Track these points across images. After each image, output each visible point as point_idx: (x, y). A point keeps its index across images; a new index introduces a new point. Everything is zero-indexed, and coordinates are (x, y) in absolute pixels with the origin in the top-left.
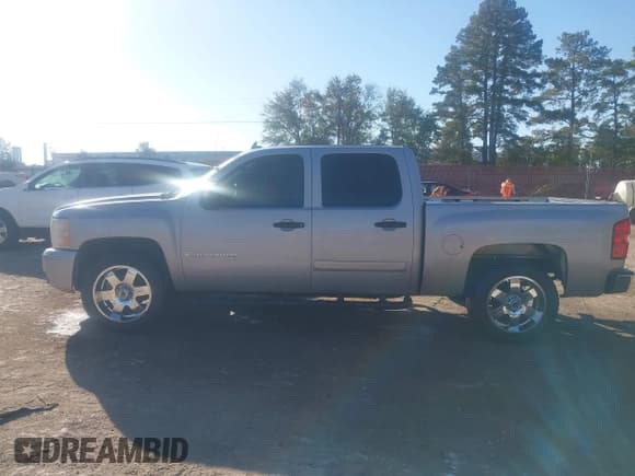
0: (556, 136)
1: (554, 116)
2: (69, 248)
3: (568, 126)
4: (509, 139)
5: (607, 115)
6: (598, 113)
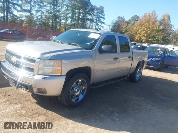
0: (26, 17)
1: (26, 11)
2: (60, 75)
3: (29, 15)
4: (12, 15)
5: (39, 14)
6: (36, 13)
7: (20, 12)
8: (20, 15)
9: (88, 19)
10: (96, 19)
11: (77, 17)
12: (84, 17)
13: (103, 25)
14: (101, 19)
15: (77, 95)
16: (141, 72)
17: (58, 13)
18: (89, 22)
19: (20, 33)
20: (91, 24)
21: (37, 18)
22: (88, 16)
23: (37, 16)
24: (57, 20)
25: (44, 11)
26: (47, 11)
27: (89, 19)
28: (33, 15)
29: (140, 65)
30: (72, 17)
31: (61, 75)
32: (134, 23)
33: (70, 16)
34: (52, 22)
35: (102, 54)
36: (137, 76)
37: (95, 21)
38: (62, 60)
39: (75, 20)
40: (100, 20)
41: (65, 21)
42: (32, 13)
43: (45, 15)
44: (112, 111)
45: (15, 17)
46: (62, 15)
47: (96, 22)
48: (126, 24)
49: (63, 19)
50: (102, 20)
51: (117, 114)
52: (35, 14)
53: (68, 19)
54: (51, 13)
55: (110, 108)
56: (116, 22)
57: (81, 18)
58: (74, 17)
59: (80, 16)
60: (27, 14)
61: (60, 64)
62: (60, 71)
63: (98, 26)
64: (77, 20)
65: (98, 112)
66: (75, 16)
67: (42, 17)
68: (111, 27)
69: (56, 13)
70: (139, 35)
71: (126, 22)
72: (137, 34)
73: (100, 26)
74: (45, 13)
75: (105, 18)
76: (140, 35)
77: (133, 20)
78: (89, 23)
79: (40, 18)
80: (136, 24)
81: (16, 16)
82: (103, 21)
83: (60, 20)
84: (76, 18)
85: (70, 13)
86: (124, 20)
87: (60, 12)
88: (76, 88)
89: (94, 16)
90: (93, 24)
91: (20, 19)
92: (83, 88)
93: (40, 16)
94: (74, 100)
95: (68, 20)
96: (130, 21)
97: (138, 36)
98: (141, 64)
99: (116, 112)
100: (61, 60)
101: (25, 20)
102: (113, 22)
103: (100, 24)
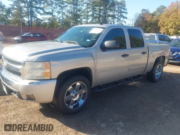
0: (49, 19)
1: (48, 13)
2: (49, 78)
3: (52, 17)
4: (36, 19)
5: (60, 15)
6: (58, 14)
7: (43, 15)
8: (43, 18)
9: (109, 16)
10: (117, 15)
11: (98, 14)
12: (105, 13)
13: (125, 20)
14: (122, 14)
15: (76, 100)
16: (161, 69)
17: (78, 12)
18: (110, 18)
19: (40, 35)
20: (113, 20)
21: (59, 19)
22: (109, 12)
23: (59, 17)
24: (78, 19)
25: (65, 12)
26: (67, 12)
27: (111, 15)
28: (55, 16)
29: (160, 61)
30: (92, 15)
31: (51, 79)
32: (160, 15)
33: (91, 14)
34: (73, 22)
35: (105, 51)
36: (157, 74)
37: (117, 16)
38: (51, 61)
39: (95, 18)
40: (122, 16)
41: (86, 20)
42: (54, 15)
43: (66, 16)
44: (117, 119)
45: (39, 21)
46: (83, 14)
47: (118, 18)
48: (151, 16)
49: (84, 18)
50: (124, 14)
51: (122, 124)
52: (56, 16)
53: (89, 17)
54: (71, 13)
55: (116, 116)
56: (140, 16)
57: (102, 15)
58: (95, 15)
59: (101, 13)
60: (50, 16)
61: (49, 66)
62: (49, 75)
63: (120, 21)
64: (98, 18)
65: (99, 121)
66: (96, 13)
67: (63, 18)
68: (134, 22)
69: (77, 12)
70: (166, 27)
71: (151, 14)
72: (163, 26)
73: (123, 21)
74: (66, 14)
75: (127, 13)
76: (168, 27)
77: (159, 11)
78: (110, 20)
79: (61, 19)
80: (162, 16)
81: (40, 19)
82: (125, 16)
83: (81, 19)
84: (97, 16)
85: (90, 11)
86: (149, 13)
87: (81, 11)
88: (73, 93)
89: (115, 12)
90: (115, 20)
91: (44, 22)
92: (84, 92)
93: (62, 17)
94: (73, 106)
95: (89, 19)
96: (155, 12)
97: (165, 29)
98: (161, 59)
99: (122, 120)
100: (49, 61)
101: (47, 22)
102: (136, 16)
103: (122, 19)
